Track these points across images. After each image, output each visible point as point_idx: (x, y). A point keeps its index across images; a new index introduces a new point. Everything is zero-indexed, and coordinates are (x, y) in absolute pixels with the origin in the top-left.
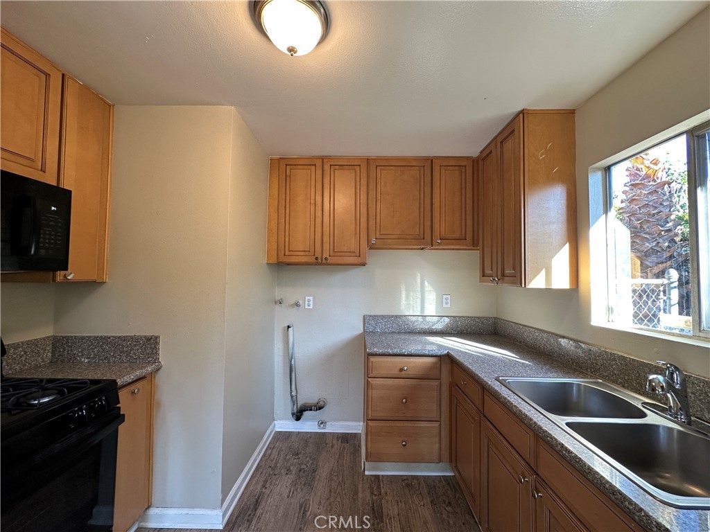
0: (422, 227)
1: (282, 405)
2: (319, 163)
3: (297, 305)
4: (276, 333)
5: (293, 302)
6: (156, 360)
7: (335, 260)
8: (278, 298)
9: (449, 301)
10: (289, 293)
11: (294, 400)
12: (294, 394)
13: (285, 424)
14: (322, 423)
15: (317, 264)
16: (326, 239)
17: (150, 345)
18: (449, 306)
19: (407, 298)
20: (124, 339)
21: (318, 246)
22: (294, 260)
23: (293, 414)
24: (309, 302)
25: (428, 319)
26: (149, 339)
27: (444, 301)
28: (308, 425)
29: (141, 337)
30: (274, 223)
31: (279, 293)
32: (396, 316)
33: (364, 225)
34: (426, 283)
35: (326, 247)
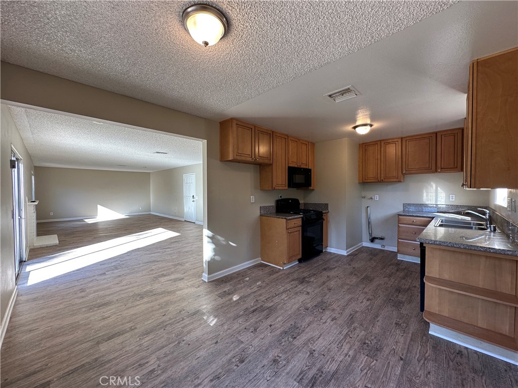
0: (430, 164)
1: (366, 236)
2: (379, 143)
3: (371, 198)
4: (363, 209)
5: (370, 197)
6: (328, 210)
7: (386, 180)
8: (363, 196)
9: (454, 197)
10: (368, 194)
11: (370, 234)
12: (370, 232)
13: (367, 244)
14: (383, 246)
15: (378, 182)
16: (382, 172)
17: (327, 205)
18: (454, 200)
19: (427, 196)
20: (320, 204)
21: (379, 176)
22: (369, 181)
23: (370, 240)
24: (377, 197)
25: (439, 206)
26: (326, 204)
27: (451, 198)
28: (377, 246)
29: (323, 204)
30: (361, 168)
31: (363, 194)
32: (421, 204)
33: (400, 165)
34: (439, 189)
35: (382, 175)
